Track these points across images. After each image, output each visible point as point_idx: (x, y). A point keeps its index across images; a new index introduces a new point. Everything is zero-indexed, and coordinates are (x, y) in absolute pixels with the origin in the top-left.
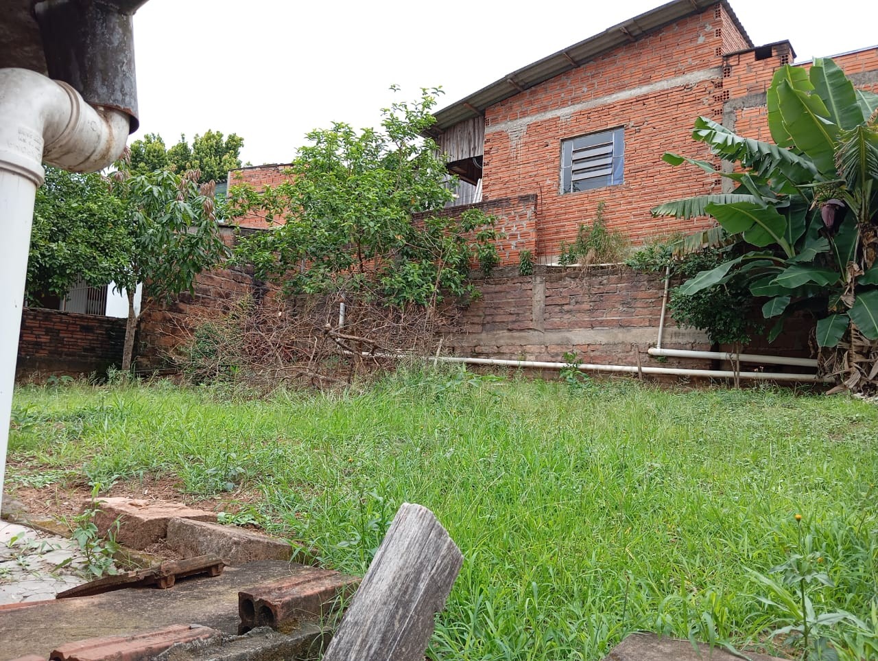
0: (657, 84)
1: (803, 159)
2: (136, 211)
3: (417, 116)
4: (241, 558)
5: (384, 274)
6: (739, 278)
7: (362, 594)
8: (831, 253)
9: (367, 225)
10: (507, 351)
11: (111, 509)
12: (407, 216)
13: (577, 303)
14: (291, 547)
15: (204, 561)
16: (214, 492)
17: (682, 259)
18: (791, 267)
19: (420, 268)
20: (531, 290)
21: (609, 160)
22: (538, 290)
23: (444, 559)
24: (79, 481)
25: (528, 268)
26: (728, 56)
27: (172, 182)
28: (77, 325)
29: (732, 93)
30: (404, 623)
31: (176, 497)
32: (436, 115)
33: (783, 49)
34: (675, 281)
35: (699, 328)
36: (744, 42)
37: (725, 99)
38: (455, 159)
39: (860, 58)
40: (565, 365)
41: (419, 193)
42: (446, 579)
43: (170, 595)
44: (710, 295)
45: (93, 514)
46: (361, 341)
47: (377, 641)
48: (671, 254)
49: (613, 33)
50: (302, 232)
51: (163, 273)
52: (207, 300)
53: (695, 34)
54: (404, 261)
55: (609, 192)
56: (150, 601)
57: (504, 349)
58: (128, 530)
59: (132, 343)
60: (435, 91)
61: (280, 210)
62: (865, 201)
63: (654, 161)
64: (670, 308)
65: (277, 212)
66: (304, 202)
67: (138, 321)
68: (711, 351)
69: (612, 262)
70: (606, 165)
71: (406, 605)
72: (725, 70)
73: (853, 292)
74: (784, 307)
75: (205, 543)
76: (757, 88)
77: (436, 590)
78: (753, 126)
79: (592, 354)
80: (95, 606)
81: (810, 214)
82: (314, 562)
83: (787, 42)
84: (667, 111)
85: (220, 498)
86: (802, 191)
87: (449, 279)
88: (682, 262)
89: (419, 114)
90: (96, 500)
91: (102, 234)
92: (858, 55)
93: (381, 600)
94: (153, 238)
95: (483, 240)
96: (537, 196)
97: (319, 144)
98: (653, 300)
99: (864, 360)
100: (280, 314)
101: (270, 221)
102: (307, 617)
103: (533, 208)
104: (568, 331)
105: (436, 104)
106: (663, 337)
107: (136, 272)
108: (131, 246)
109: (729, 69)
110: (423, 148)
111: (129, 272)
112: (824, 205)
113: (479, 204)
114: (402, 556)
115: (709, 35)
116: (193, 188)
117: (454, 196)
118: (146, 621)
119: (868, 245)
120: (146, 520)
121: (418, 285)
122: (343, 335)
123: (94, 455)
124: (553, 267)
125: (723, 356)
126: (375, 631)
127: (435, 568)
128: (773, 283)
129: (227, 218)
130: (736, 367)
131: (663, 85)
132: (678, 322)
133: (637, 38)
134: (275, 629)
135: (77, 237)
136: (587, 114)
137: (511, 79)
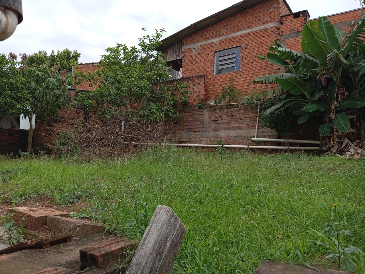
0: (253, 28)
1: (314, 58)
2: (32, 83)
3: (154, 42)
4: (81, 233)
5: (141, 109)
6: (288, 108)
7: (140, 250)
8: (325, 97)
9: (133, 88)
10: (193, 140)
11: (20, 212)
12: (150, 84)
13: (222, 120)
14: (104, 227)
15: (63, 235)
16: (68, 203)
17: (265, 101)
18: (309, 103)
19: (156, 106)
20: (203, 115)
21: (234, 60)
22: (206, 115)
23: (178, 231)
24: (7, 200)
25: (202, 106)
26: (282, 17)
27: (47, 70)
28: (7, 133)
29: (284, 32)
30: (160, 262)
31: (51, 206)
32: (162, 41)
33: (305, 14)
34: (262, 110)
35: (272, 129)
36: (289, 11)
37: (281, 34)
38: (170, 60)
39: (336, 17)
40: (218, 145)
41: (155, 74)
42: (179, 240)
43: (47, 252)
44: (276, 115)
45: (12, 215)
46: (132, 137)
47: (148, 272)
48: (261, 99)
49: (235, 7)
50: (105, 92)
51: (44, 110)
52: (64, 121)
53: (269, 8)
54: (149, 103)
55: (234, 73)
56: (38, 255)
57: (192, 140)
58: (28, 222)
59: (31, 140)
60: (162, 30)
61: (95, 82)
62: (339, 75)
63: (253, 60)
64: (260, 121)
65: (94, 83)
66: (106, 78)
67: (34, 131)
68: (277, 138)
69: (236, 102)
70: (233, 62)
71: (161, 254)
72: (281, 22)
73: (334, 113)
74: (307, 119)
75: (64, 227)
76: (295, 30)
77: (174, 246)
78: (293, 46)
79: (228, 141)
80: (11, 258)
81: (317, 81)
82: (115, 234)
83: (306, 11)
84: (258, 40)
85: (71, 206)
86: (313, 72)
87: (169, 111)
88: (265, 102)
89: (155, 41)
90: (14, 209)
91: (17, 93)
92: (335, 16)
93: (149, 252)
94: (40, 94)
95: (183, 95)
96: (205, 75)
97: (112, 54)
98: (253, 118)
99: (339, 141)
100: (96, 126)
101: (91, 86)
102: (113, 261)
103: (203, 80)
104: (218, 131)
105: (162, 36)
106: (257, 133)
107: (32, 109)
108: (30, 98)
109: (283, 22)
110: (157, 55)
111: (29, 110)
112: (323, 77)
113: (180, 79)
114: (159, 230)
115: (274, 8)
116: (56, 73)
117: (170, 76)
118: (36, 265)
119: (341, 93)
120: (37, 217)
121: (156, 114)
122: (124, 135)
123: (14, 189)
124: (212, 105)
125: (282, 140)
126: (147, 267)
127: (174, 236)
128: (302, 110)
129: (72, 85)
130: (287, 145)
131: (256, 29)
132: (264, 127)
133: (245, 9)
134: (98, 267)
135: (6, 95)
136: (225, 41)
137: (193, 26)
